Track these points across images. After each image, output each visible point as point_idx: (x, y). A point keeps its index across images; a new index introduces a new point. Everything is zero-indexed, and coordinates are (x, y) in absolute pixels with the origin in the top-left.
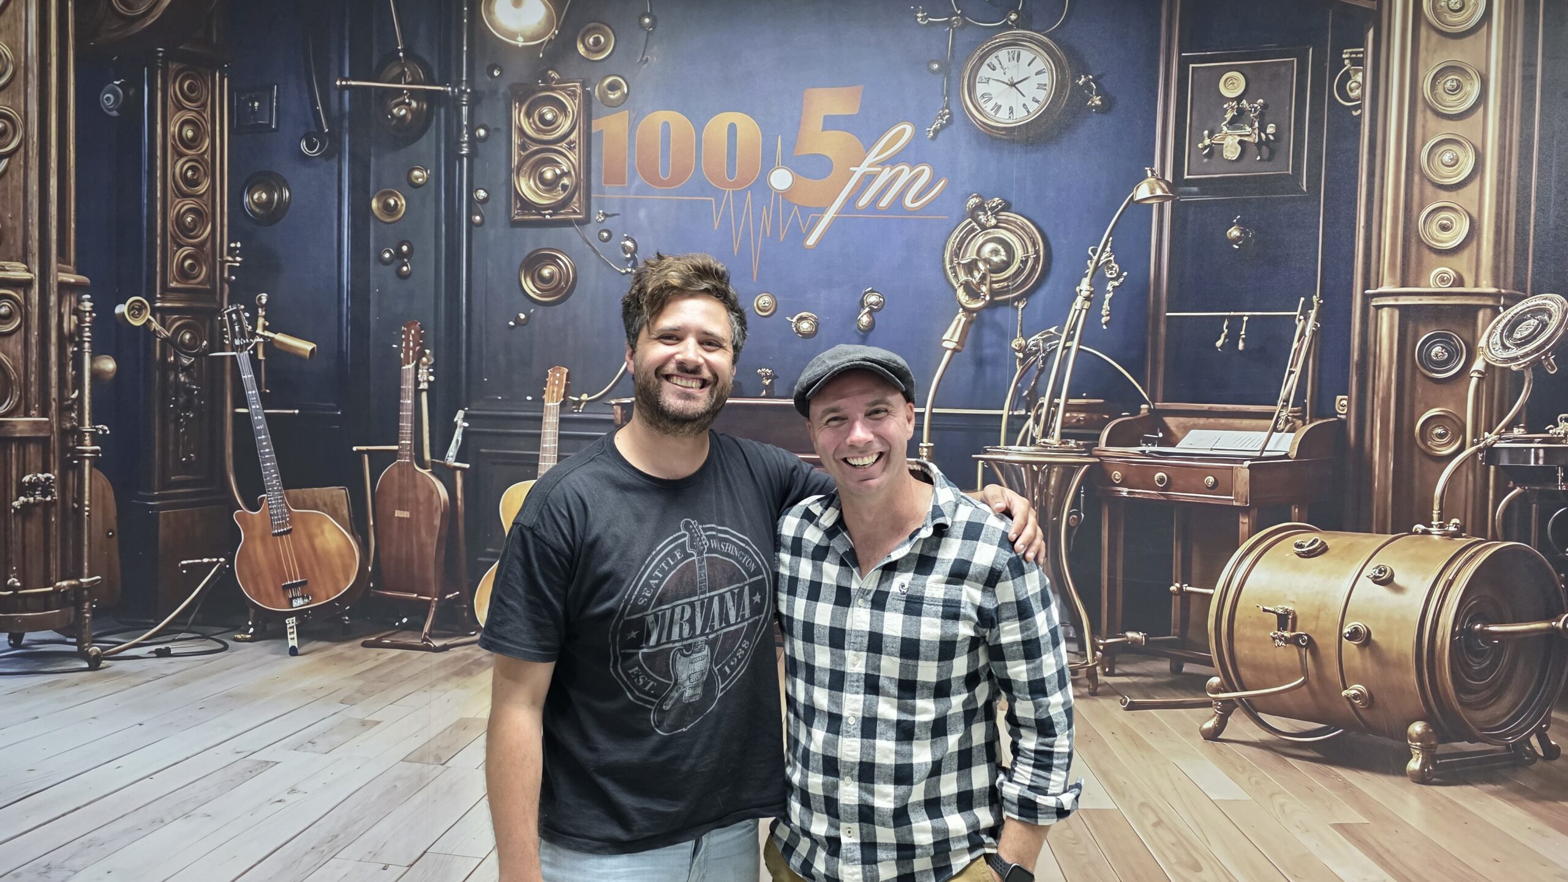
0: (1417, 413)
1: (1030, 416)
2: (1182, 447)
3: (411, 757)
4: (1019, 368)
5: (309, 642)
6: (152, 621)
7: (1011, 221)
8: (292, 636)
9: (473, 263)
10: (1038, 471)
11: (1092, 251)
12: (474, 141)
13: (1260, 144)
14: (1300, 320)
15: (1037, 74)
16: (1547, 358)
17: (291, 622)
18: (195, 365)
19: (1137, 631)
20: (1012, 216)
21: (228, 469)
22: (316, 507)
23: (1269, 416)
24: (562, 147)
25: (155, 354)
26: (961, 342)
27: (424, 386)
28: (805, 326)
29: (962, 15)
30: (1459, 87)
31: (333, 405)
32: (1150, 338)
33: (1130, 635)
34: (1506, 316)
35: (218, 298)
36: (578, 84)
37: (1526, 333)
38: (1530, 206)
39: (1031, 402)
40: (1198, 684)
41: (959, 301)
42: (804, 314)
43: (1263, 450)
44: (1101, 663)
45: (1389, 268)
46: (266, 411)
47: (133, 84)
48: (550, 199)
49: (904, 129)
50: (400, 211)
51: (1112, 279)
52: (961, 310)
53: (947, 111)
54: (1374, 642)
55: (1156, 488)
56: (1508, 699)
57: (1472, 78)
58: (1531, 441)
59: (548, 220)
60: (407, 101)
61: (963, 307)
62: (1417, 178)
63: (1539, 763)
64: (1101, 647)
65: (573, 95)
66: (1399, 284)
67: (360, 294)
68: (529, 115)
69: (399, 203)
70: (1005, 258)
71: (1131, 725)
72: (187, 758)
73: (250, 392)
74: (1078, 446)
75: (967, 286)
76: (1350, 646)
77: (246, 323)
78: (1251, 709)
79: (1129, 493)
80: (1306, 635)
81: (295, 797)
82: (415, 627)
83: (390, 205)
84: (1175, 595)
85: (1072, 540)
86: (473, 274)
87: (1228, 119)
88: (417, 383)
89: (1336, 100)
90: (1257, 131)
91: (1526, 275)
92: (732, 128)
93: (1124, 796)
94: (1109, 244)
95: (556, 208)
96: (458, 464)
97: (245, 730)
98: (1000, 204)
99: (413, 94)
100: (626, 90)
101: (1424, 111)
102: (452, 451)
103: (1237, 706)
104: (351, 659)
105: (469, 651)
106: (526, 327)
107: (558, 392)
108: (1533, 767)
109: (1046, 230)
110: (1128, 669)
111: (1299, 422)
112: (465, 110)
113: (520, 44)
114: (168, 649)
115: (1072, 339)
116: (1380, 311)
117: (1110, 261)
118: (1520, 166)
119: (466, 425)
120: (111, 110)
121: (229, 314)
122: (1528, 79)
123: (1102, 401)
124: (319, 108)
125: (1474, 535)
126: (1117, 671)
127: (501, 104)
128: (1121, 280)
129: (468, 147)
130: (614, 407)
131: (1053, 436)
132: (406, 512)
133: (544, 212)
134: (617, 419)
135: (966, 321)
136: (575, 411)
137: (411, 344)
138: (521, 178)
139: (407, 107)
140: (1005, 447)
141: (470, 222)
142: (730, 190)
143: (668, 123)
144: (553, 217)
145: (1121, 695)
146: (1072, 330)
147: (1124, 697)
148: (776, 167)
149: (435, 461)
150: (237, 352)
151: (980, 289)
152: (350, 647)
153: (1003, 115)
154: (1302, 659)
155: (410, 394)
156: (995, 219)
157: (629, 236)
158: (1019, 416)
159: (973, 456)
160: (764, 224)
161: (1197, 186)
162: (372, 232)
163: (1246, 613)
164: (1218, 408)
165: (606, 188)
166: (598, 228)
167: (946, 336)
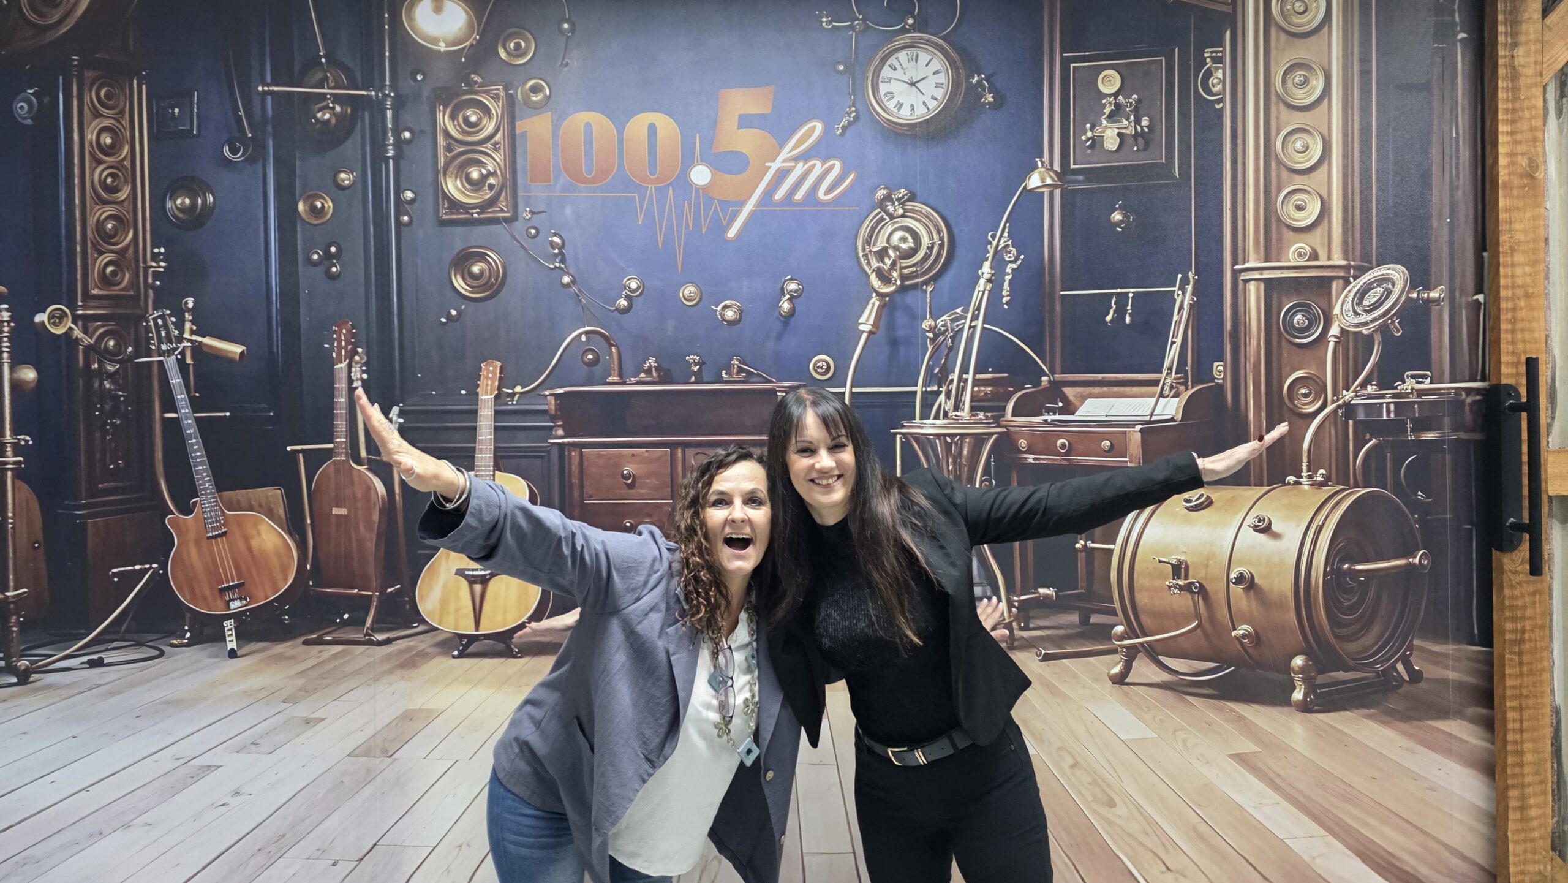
0: (1284, 376)
1: (941, 392)
2: (1081, 414)
3: (357, 752)
4: (930, 348)
5: (249, 643)
6: (83, 631)
7: (917, 211)
8: (230, 638)
9: (403, 262)
10: (951, 443)
11: (991, 236)
12: (399, 143)
13: (1136, 136)
14: (1178, 295)
15: (935, 73)
16: (1393, 322)
17: (229, 624)
18: (121, 371)
19: (1048, 587)
20: (918, 206)
21: (158, 474)
22: (251, 509)
23: (1155, 383)
24: (487, 148)
25: (78, 362)
26: (876, 324)
28: (730, 314)
29: (864, 20)
30: (1306, 82)
31: (265, 406)
32: (1047, 315)
33: (1042, 591)
34: (1356, 285)
35: (142, 303)
36: (501, 87)
37: (1374, 300)
38: (1372, 187)
39: (942, 378)
40: (1104, 633)
41: (872, 286)
42: (728, 302)
43: (1152, 415)
44: (1017, 618)
45: (1254, 245)
46: (196, 415)
47: (48, 92)
48: (477, 198)
49: (814, 127)
50: (328, 211)
51: (1011, 262)
52: (874, 294)
53: (853, 109)
54: (1257, 584)
55: (1058, 454)
56: (1375, 630)
57: (1317, 74)
58: (1383, 396)
59: (476, 218)
60: (331, 105)
61: (876, 291)
62: (1273, 164)
63: (1405, 685)
64: (1016, 604)
65: (496, 98)
66: (1263, 259)
67: (290, 294)
68: (453, 117)
69: (326, 205)
70: (913, 245)
71: (1047, 676)
72: (125, 768)
73: (179, 397)
74: (987, 417)
75: (879, 272)
76: (1237, 590)
77: (172, 327)
78: (1153, 653)
79: (1035, 459)
80: (1198, 582)
81: (238, 800)
82: (357, 622)
83: (317, 207)
84: (1081, 551)
86: (403, 274)
87: (1107, 113)
89: (1201, 95)
90: (1133, 124)
91: (1372, 248)
92: (652, 127)
93: (1043, 742)
94: (1007, 230)
95: (484, 207)
97: (185, 735)
98: (906, 195)
99: (337, 99)
100: (548, 92)
101: (1277, 104)
103: (1140, 651)
104: (293, 658)
105: (412, 643)
106: (458, 323)
107: (492, 385)
108: (1401, 691)
109: (948, 218)
110: (1041, 623)
111: (1182, 388)
112: (389, 113)
113: (443, 49)
114: (101, 659)
115: (977, 319)
116: (1247, 285)
117: (1008, 246)
118: (1362, 152)
119: (401, 420)
120: (25, 119)
122: (1365, 73)
123: (1006, 375)
124: (242, 113)
125: (1338, 484)
126: (1031, 626)
127: (425, 108)
128: (1019, 262)
129: (394, 150)
130: (548, 397)
131: (963, 410)
132: (343, 509)
133: (471, 211)
134: (551, 409)
135: (879, 305)
136: (510, 403)
137: (343, 343)
138: (448, 179)
139: (331, 111)
140: (921, 421)
141: (399, 223)
142: (653, 186)
143: (591, 124)
144: (482, 216)
145: (1036, 648)
146: (976, 310)
147: (1039, 650)
148: (696, 163)
149: (371, 458)
150: (164, 357)
151: (891, 275)
152: (291, 646)
153: (905, 112)
154: (1195, 605)
155: (344, 393)
156: (902, 208)
157: (557, 232)
158: (932, 392)
159: (892, 431)
160: (687, 218)
161: (1082, 175)
162: (299, 234)
163: (1144, 565)
164: (1110, 378)
165: (532, 186)
166: (526, 225)
167: (862, 319)
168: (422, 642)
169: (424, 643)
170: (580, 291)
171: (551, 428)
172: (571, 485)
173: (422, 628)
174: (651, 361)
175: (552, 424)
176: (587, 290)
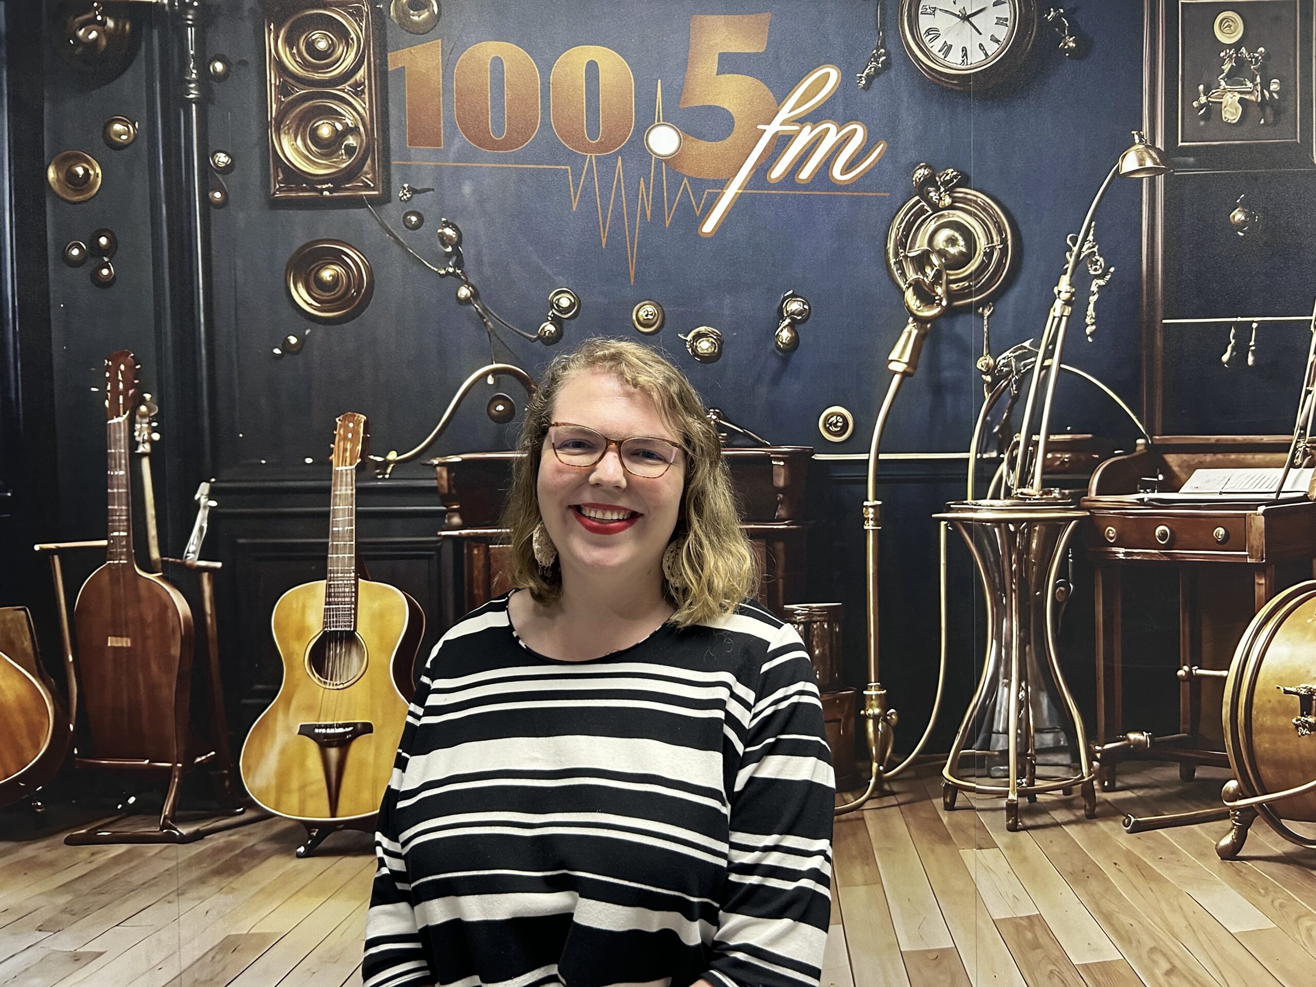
1: (1003, 458)
2: (1190, 490)
4: (987, 396)
7: (970, 200)
9: (214, 263)
10: (1015, 533)
11: (1071, 240)
12: (206, 79)
13: (1263, 104)
15: (995, 4)
19: (1140, 732)
20: (971, 193)
23: (1283, 448)
24: (344, 90)
26: (913, 362)
27: (145, 448)
28: (704, 346)
31: (3, 483)
32: (1144, 352)
33: (1132, 736)
39: (1003, 441)
40: (1211, 791)
41: (908, 307)
42: (702, 329)
43: (1279, 492)
44: (1099, 775)
48: (329, 167)
49: (828, 74)
50: (95, 182)
51: (1097, 277)
52: (911, 319)
53: (883, 51)
55: (1157, 546)
59: (326, 197)
60: (99, 18)
61: (913, 314)
64: (1098, 755)
65: (357, 14)
67: (35, 309)
68: (291, 42)
69: (91, 172)
70: (964, 250)
71: (1137, 852)
74: (1064, 496)
75: (917, 287)
78: (1274, 817)
82: (150, 809)
83: (78, 175)
84: (1184, 681)
85: (1060, 620)
87: (1226, 71)
88: (133, 444)
90: (1259, 89)
92: (592, 67)
93: (1131, 942)
94: (1092, 232)
95: (339, 180)
96: (203, 563)
98: (955, 177)
99: (109, 7)
100: (436, 11)
102: (194, 544)
103: (1258, 814)
104: (51, 864)
105: (233, 838)
106: (300, 355)
107: (352, 451)
109: (1013, 212)
110: (1131, 780)
112: (191, 33)
115: (1051, 357)
117: (1094, 253)
119: (213, 503)
123: (1090, 436)
126: (1118, 784)
127: (247, 25)
128: (1108, 277)
129: (199, 89)
130: (438, 468)
131: (1032, 485)
132: (125, 639)
133: (319, 187)
134: (442, 486)
135: (917, 335)
136: (380, 477)
137: (121, 386)
138: (282, 136)
139: (100, 28)
140: (974, 502)
141: (206, 201)
142: (593, 155)
143: (500, 58)
144: (335, 194)
145: (1124, 816)
146: (1050, 344)
147: (1128, 817)
148: (656, 123)
149: (167, 560)
151: (934, 292)
152: (47, 847)
153: (955, 58)
155: (123, 462)
156: (950, 197)
157: (449, 221)
158: (990, 460)
159: (933, 516)
160: (643, 203)
161: (1194, 156)
162: (49, 217)
163: (1265, 698)
164: (1227, 440)
165: (413, 151)
166: (403, 210)
167: (894, 355)
168: (250, 835)
169: (253, 837)
170: (484, 309)
171: (442, 514)
173: (249, 815)
175: (444, 508)
176: (495, 310)
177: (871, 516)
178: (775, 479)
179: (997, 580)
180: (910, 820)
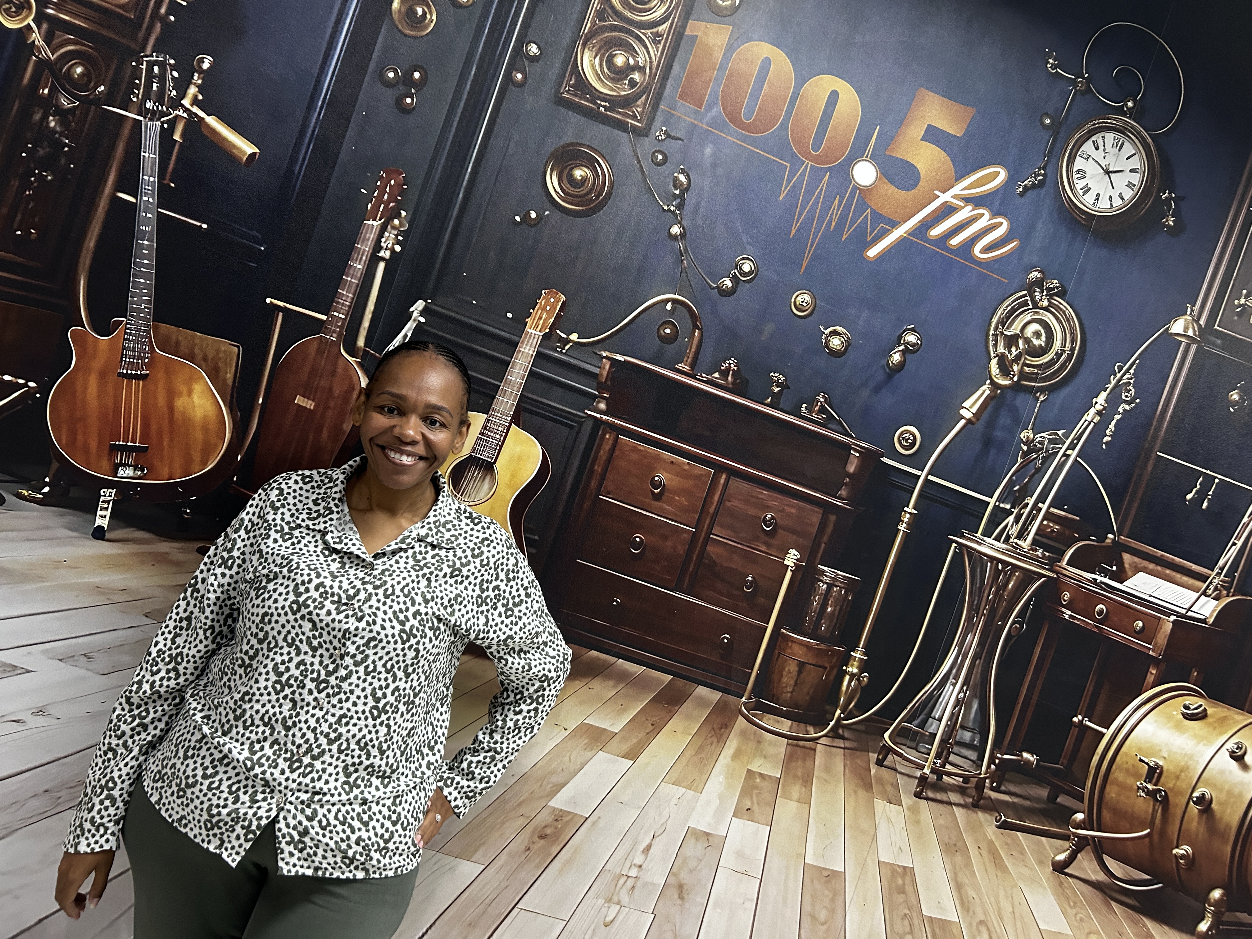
1: (1013, 513)
2: (1129, 585)
4: (1020, 461)
5: (125, 527)
7: (1061, 309)
8: (103, 513)
9: (496, 128)
10: (1001, 571)
11: (1118, 367)
15: (1131, 171)
17: (108, 494)
18: (77, 112)
19: (1032, 754)
20: (1064, 305)
21: (81, 265)
22: (190, 358)
23: (1203, 578)
24: (646, 35)
25: (23, 76)
26: (977, 415)
27: (386, 254)
28: (836, 342)
29: (1088, 80)
31: (260, 236)
32: (1137, 471)
33: (1026, 755)
35: (141, 35)
39: (1018, 499)
40: (1064, 816)
41: (990, 372)
42: (839, 329)
43: (1189, 610)
44: (993, 777)
46: (161, 211)
48: (611, 89)
49: (998, 173)
50: (428, 26)
51: (1126, 402)
52: (988, 381)
53: (1042, 172)
54: (1212, 810)
55: (1093, 619)
59: (601, 112)
61: (991, 379)
64: (997, 761)
67: (341, 108)
69: (428, 16)
70: (1043, 345)
71: (997, 844)
73: (146, 178)
74: (1044, 557)
75: (1001, 360)
76: (1194, 809)
77: (170, 84)
78: (1099, 850)
80: (1164, 791)
81: (40, 721)
83: (417, 14)
84: (1075, 726)
85: (1008, 649)
88: (377, 247)
92: (834, 95)
93: (968, 911)
95: (615, 103)
98: (1057, 287)
100: (737, 4)
103: (1089, 845)
104: (178, 564)
106: (534, 229)
107: (545, 321)
109: (1086, 330)
110: (1013, 788)
111: (1225, 592)
115: (1073, 449)
117: (1130, 383)
119: (423, 320)
121: (151, 65)
123: (1078, 518)
126: (1003, 788)
128: (1133, 405)
130: (605, 360)
131: (1025, 540)
132: (310, 402)
133: (599, 102)
134: (602, 375)
135: (989, 395)
136: (559, 349)
137: (386, 196)
138: (586, 50)
140: (981, 537)
141: (508, 77)
142: (810, 163)
143: (769, 60)
144: (609, 113)
145: (999, 813)
146: (1076, 439)
147: (1000, 815)
148: (864, 158)
149: (369, 351)
150: (145, 118)
151: (1012, 368)
152: (181, 549)
153: (1089, 198)
154: (1154, 811)
155: (364, 258)
156: (1048, 301)
157: (686, 170)
158: (1004, 510)
159: (950, 537)
160: (832, 214)
161: (1222, 339)
162: (380, 39)
163: (1125, 759)
164: (1168, 558)
165: (679, 104)
166: (655, 146)
167: (966, 404)
170: (686, 249)
171: (594, 397)
172: (592, 471)
174: (733, 362)
175: (597, 393)
176: (693, 253)
177: (906, 520)
178: (848, 465)
179: (976, 602)
180: (848, 762)
